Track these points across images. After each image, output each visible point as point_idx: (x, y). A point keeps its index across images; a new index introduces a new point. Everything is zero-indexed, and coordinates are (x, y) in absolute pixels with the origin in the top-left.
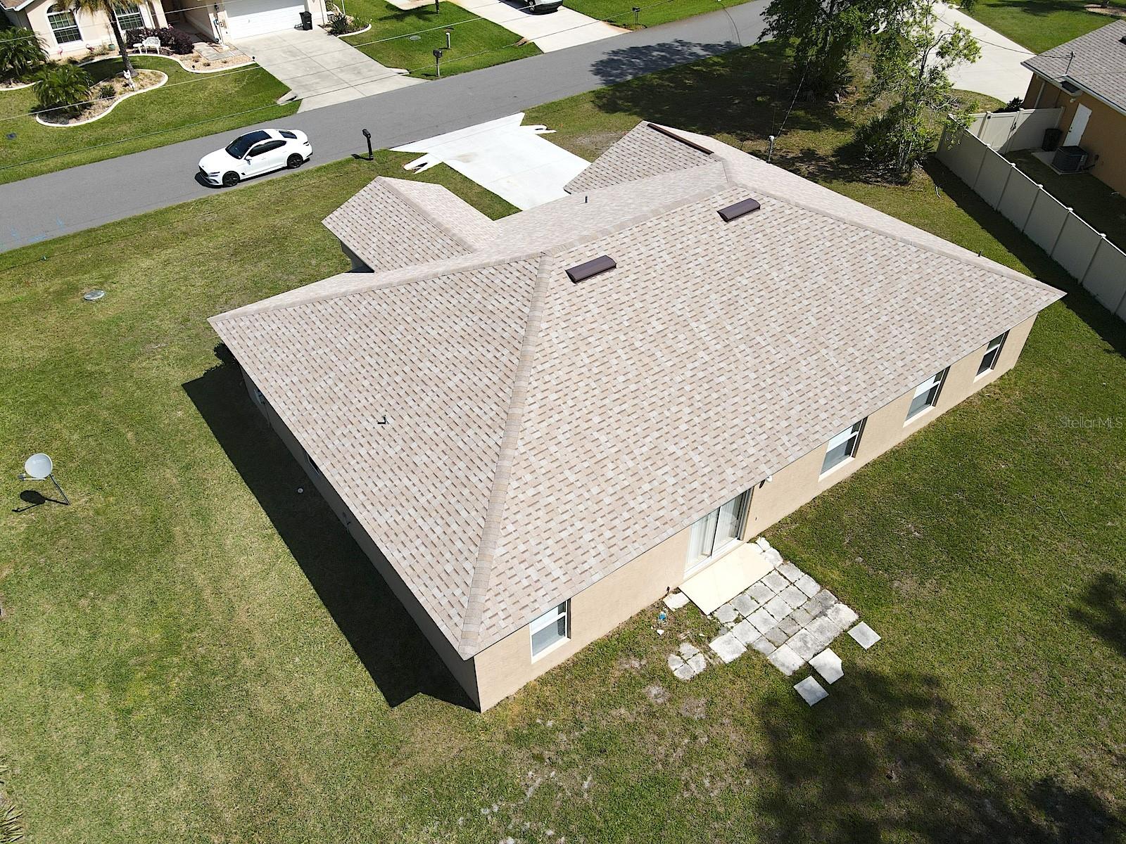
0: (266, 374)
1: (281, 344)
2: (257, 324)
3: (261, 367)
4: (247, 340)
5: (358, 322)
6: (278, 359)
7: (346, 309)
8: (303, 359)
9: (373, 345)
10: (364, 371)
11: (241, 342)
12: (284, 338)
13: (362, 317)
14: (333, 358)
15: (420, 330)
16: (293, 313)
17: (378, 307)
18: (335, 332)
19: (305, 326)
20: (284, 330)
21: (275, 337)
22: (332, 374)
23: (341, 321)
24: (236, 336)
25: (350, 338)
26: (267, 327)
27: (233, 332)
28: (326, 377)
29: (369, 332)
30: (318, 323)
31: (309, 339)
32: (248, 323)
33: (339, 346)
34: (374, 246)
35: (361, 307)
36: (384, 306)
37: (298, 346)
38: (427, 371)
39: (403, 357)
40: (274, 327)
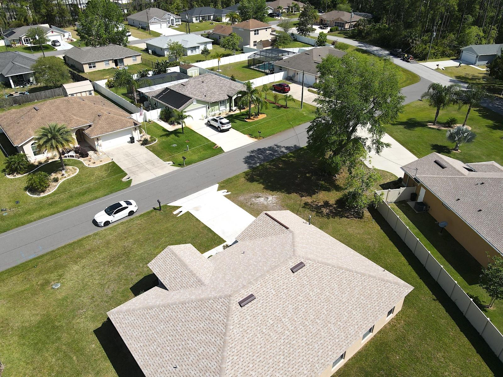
0: (130, 341)
1: (135, 327)
2: (126, 317)
3: (128, 338)
4: (122, 324)
5: (164, 320)
6: (135, 334)
7: (160, 313)
8: (144, 335)
9: (170, 331)
10: (167, 343)
11: (120, 325)
12: (137, 325)
13: (166, 318)
14: (156, 336)
15: (187, 325)
16: (140, 313)
17: (171, 314)
18: (156, 323)
19: (145, 320)
20: (136, 320)
21: (133, 324)
22: (156, 343)
23: (158, 318)
24: (118, 322)
25: (162, 327)
26: (130, 319)
27: (117, 320)
28: (153, 345)
29: (168, 325)
30: (149, 318)
31: (146, 326)
32: (122, 316)
33: (158, 330)
34: (168, 278)
35: (165, 313)
36: (174, 313)
37: (142, 329)
38: (190, 345)
39: (182, 338)
40: (133, 319)
